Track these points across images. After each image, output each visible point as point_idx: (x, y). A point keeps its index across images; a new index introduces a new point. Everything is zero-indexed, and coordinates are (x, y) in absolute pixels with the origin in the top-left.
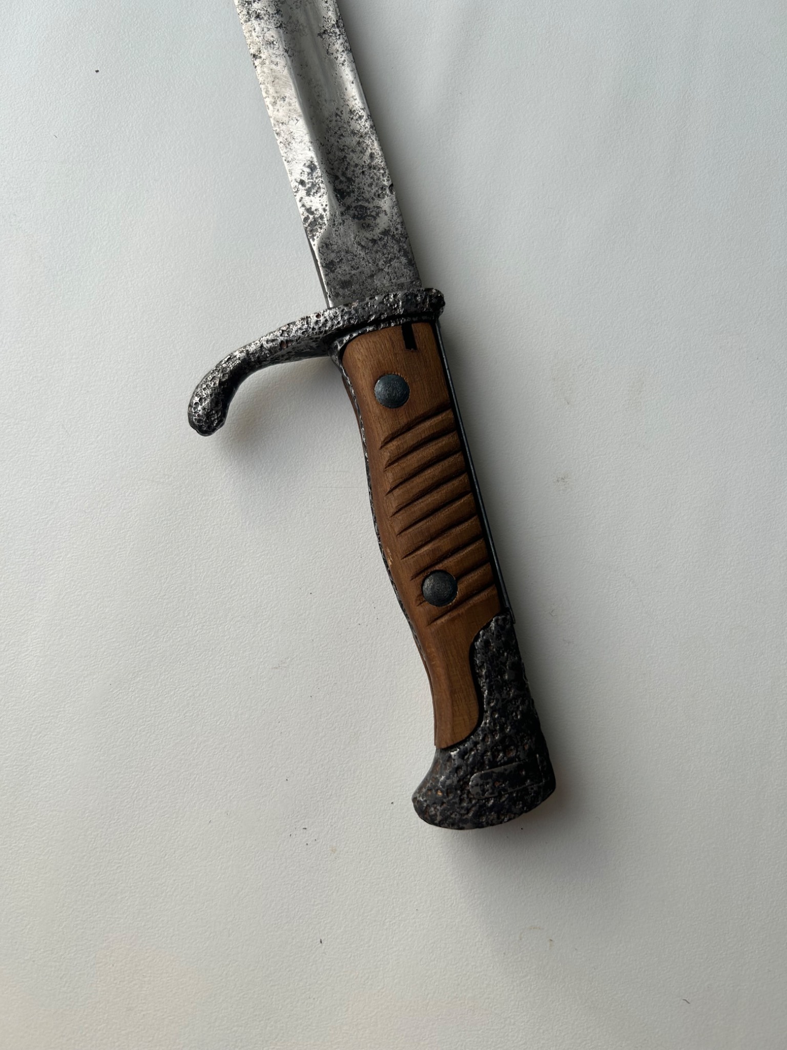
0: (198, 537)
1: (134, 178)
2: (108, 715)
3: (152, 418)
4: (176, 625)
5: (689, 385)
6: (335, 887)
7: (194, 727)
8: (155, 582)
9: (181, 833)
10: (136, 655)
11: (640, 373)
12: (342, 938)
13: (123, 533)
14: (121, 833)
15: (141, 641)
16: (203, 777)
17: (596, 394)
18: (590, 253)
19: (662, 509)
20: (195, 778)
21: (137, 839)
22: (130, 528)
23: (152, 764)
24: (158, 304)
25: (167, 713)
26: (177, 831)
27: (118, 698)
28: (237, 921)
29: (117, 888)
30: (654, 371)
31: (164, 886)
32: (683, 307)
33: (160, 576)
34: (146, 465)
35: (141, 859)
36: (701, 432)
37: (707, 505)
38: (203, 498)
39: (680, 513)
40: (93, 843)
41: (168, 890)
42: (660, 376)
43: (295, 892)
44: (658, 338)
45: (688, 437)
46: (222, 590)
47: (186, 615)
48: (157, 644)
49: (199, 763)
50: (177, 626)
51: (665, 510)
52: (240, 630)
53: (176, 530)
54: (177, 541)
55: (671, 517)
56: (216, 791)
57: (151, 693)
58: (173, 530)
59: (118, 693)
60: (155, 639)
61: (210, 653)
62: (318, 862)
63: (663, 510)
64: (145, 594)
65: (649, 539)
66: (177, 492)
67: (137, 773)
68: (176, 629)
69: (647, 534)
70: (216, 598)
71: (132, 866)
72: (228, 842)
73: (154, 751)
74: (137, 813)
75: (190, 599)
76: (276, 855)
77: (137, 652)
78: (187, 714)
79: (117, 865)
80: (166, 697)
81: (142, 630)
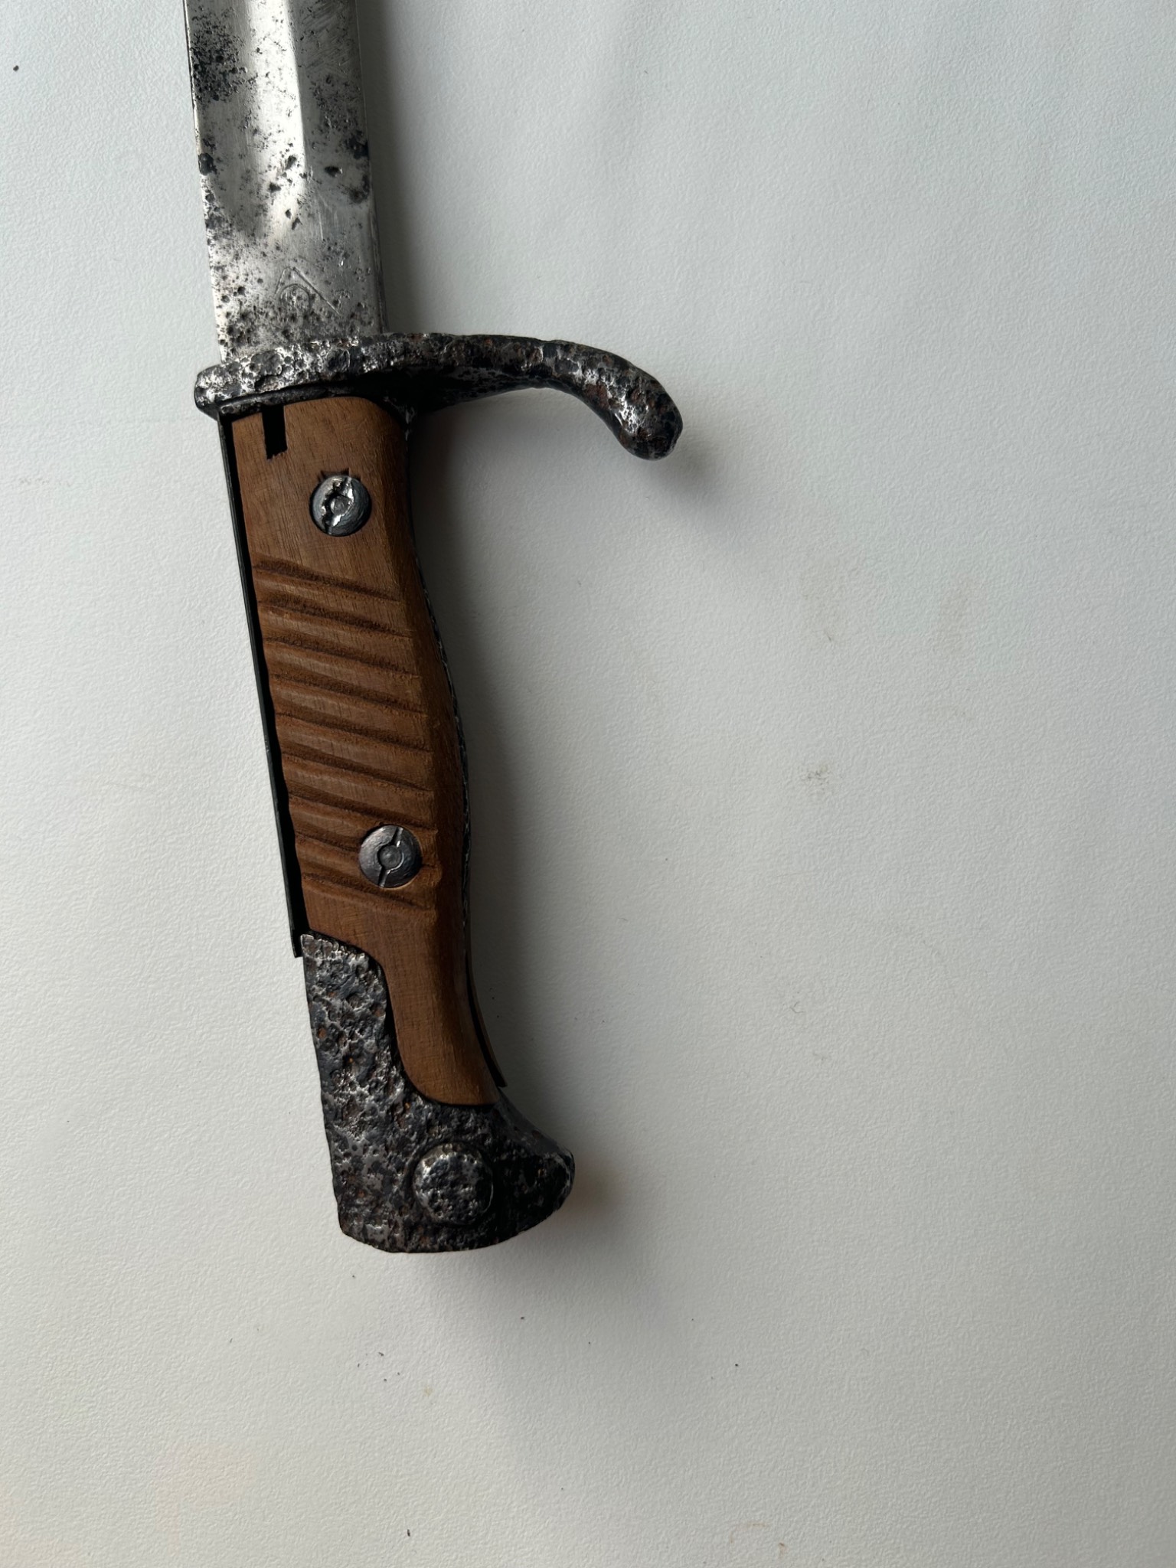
0: (200, 879)
1: (80, 258)
2: (67, 1168)
3: (122, 678)
4: (169, 1026)
5: (1049, 601)
6: (430, 1449)
7: (201, 1190)
8: (133, 955)
9: (186, 1358)
10: (109, 1073)
11: (960, 582)
12: (442, 1529)
13: (80, 873)
14: (92, 1356)
15: (116, 1051)
16: (218, 1269)
17: (881, 621)
18: (876, 362)
19: (993, 826)
20: (206, 1271)
21: (117, 1365)
22: (90, 865)
23: (138, 1248)
24: (127, 480)
25: (159, 1167)
26: (180, 1355)
27: (82, 1143)
28: (276, 1497)
29: (89, 1440)
30: (987, 578)
31: (162, 1439)
32: (1043, 457)
33: (141, 944)
34: (113, 759)
35: (124, 1396)
36: (1068, 687)
37: (1074, 816)
38: (208, 815)
39: (1026, 833)
40: (51, 1370)
41: (167, 1446)
42: (997, 586)
43: (367, 1455)
44: (995, 517)
45: (1044, 696)
46: (242, 968)
47: (185, 1009)
48: (140, 1056)
49: (212, 1248)
50: (171, 1027)
51: (998, 827)
52: (271, 1035)
53: (164, 868)
54: (166, 887)
55: (1008, 840)
56: (239, 1293)
57: (133, 1135)
58: (159, 868)
59: (81, 1135)
60: (137, 1047)
61: (224, 1071)
62: (403, 1410)
63: (995, 828)
64: (118, 975)
65: (968, 878)
66: (164, 804)
67: (115, 1262)
68: (169, 1032)
69: (965, 870)
70: (232, 981)
71: (111, 1407)
72: (259, 1373)
73: (141, 1227)
74: (116, 1324)
75: (190, 983)
76: (335, 1396)
77: (109, 1069)
78: (191, 1170)
79: (89, 1405)
80: (157, 1142)
81: (116, 1033)
